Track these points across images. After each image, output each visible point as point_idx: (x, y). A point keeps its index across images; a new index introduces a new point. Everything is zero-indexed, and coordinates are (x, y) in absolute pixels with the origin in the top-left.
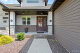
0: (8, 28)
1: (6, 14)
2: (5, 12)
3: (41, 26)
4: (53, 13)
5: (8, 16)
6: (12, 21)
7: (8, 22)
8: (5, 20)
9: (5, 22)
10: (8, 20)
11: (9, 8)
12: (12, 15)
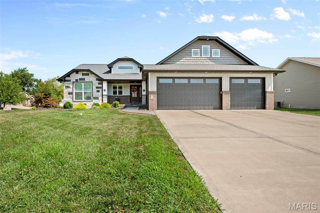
0: (101, 98)
1: (99, 84)
2: (98, 82)
3: (136, 96)
4: (146, 83)
5: (101, 86)
6: (105, 90)
7: (101, 92)
8: (98, 89)
9: (98, 91)
10: (100, 90)
11: (104, 79)
12: (105, 85)
